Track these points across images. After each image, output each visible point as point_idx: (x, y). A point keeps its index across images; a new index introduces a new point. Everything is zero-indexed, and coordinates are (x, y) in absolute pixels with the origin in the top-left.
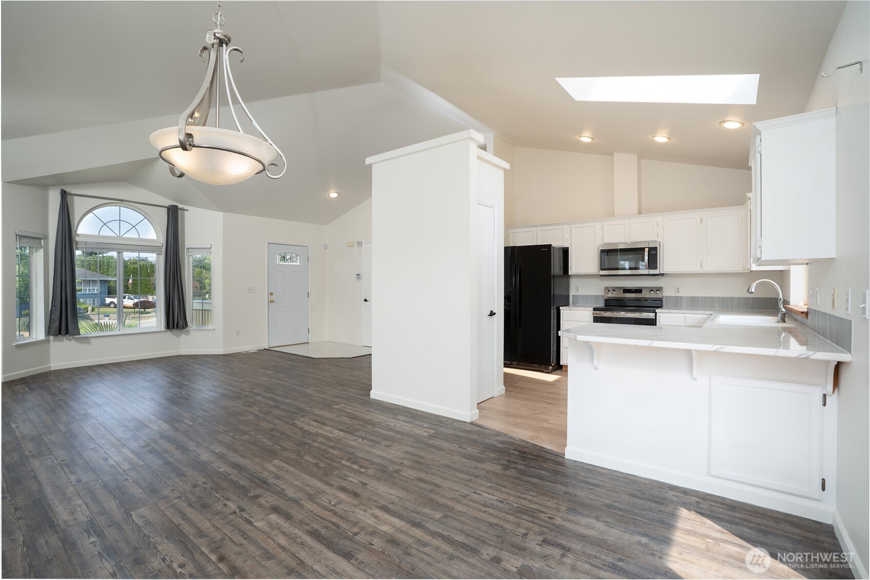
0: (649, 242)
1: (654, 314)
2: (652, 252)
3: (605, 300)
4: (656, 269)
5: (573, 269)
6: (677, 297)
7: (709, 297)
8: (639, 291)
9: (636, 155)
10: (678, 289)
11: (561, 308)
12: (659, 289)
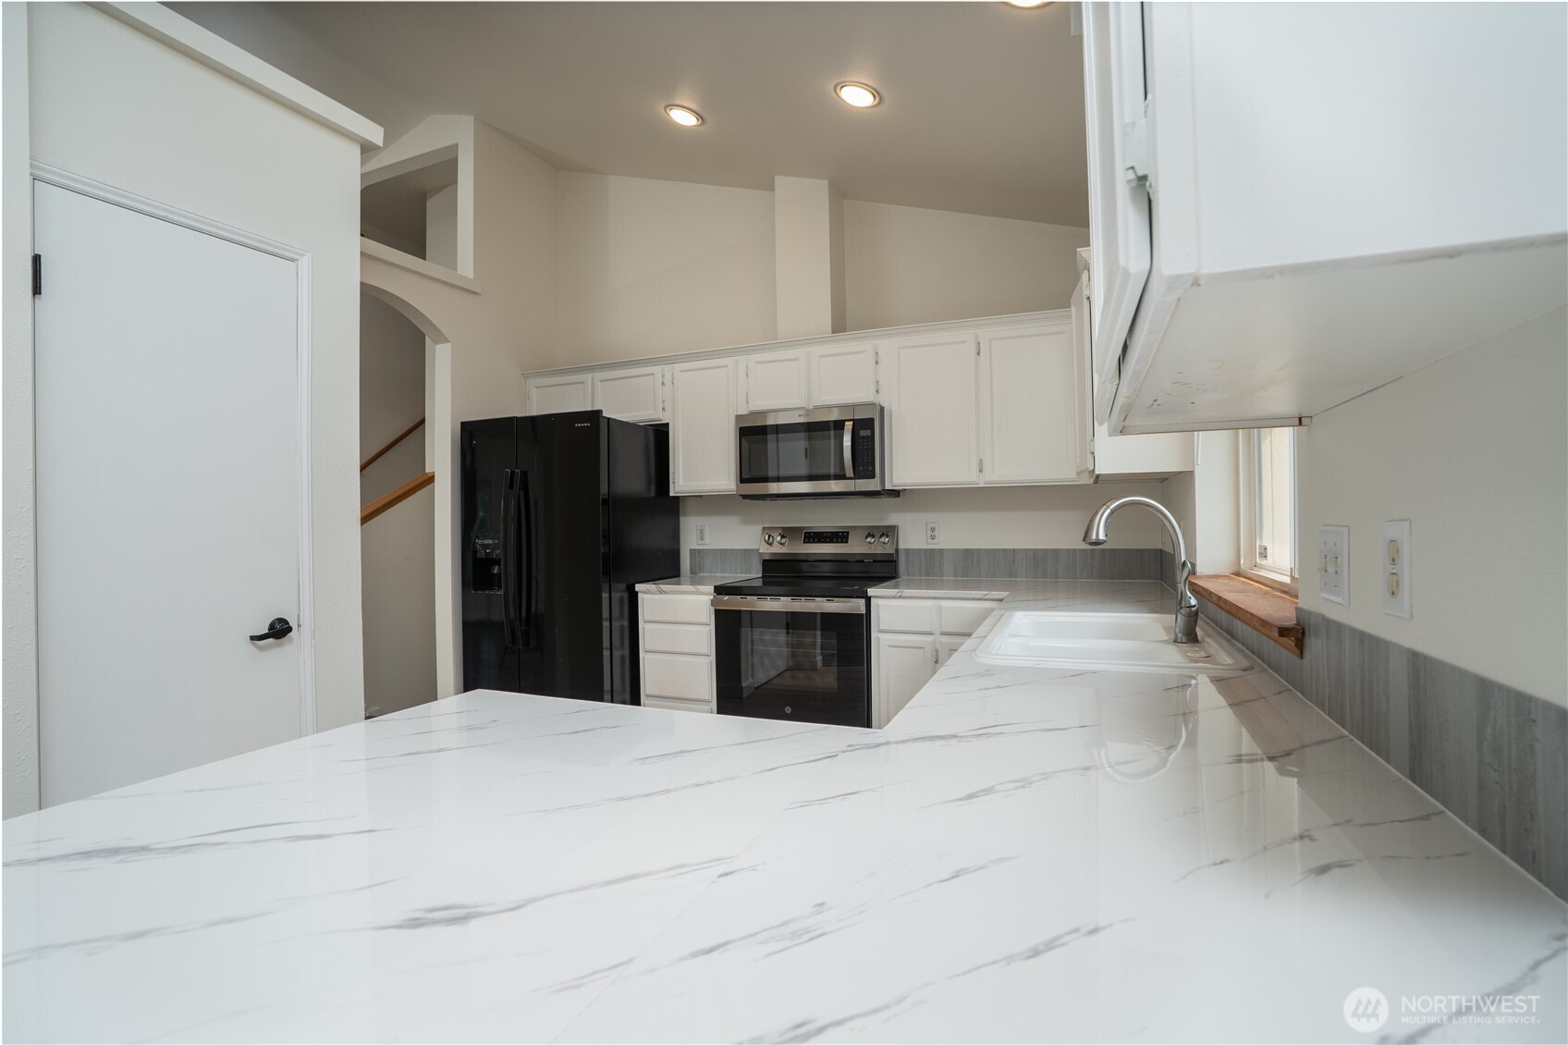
0: (854, 407)
1: (863, 601)
2: (863, 433)
3: (764, 560)
4: (872, 476)
5: (681, 483)
6: (932, 551)
7: (1005, 550)
8: (840, 536)
9: (827, 182)
10: (933, 529)
11: (638, 587)
12: (890, 531)
